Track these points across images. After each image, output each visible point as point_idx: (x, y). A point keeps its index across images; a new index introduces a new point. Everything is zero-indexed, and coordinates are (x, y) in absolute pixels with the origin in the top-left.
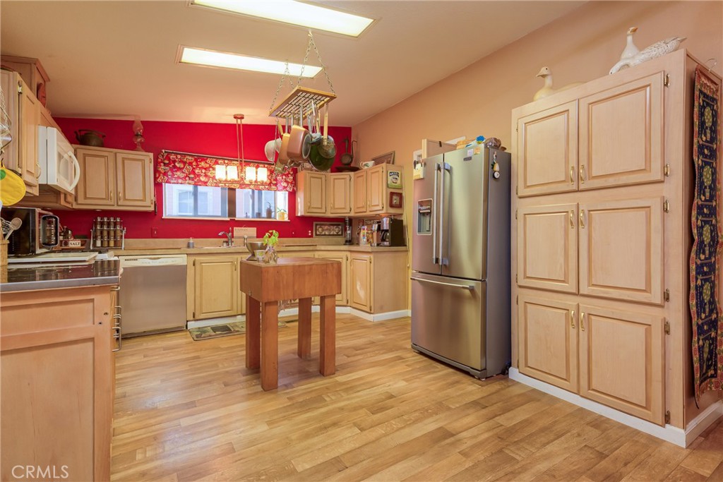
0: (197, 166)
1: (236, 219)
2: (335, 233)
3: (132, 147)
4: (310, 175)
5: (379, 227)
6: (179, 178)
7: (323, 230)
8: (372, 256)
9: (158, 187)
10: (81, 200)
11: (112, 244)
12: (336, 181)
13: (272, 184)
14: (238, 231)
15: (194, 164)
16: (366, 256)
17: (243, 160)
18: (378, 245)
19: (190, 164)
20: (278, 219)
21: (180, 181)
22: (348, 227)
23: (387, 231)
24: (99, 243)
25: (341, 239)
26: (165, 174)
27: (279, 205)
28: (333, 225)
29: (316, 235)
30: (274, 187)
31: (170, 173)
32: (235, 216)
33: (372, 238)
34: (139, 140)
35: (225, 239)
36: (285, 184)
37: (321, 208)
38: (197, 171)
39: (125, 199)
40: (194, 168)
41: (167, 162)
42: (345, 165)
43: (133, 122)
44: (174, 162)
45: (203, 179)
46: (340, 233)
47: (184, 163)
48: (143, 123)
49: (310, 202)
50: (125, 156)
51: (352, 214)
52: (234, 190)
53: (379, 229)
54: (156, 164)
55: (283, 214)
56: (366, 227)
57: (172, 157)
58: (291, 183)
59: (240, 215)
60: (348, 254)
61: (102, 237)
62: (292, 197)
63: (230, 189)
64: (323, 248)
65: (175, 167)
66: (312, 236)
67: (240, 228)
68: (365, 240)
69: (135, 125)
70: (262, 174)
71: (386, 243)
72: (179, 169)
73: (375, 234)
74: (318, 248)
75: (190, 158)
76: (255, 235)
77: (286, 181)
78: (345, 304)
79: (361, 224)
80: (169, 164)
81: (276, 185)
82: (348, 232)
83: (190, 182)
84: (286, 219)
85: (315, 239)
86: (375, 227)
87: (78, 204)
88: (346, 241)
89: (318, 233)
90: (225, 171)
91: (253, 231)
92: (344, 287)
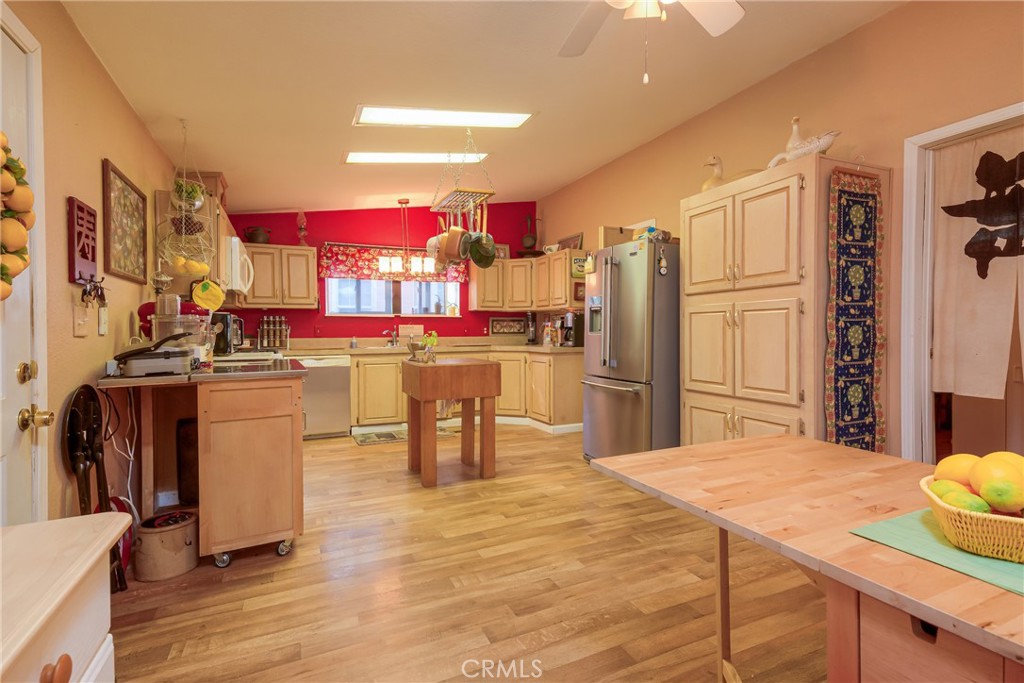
0: (360, 257)
1: (402, 316)
2: (516, 331)
3: (295, 242)
5: (563, 323)
6: (341, 271)
7: (502, 327)
8: (551, 358)
9: (321, 281)
10: (250, 300)
11: (278, 344)
12: (515, 269)
13: (440, 275)
14: (403, 329)
15: (357, 255)
16: (545, 359)
17: (409, 248)
18: (561, 345)
19: (353, 256)
20: (448, 314)
21: (343, 275)
22: (530, 323)
23: (570, 328)
24: (265, 344)
25: (524, 338)
26: (328, 268)
27: (448, 298)
28: (513, 321)
29: (493, 333)
30: (443, 278)
31: (332, 267)
32: (400, 312)
33: (557, 336)
34: (303, 234)
35: (389, 339)
36: (456, 274)
37: (497, 302)
38: (360, 263)
39: (290, 297)
40: (357, 261)
41: (329, 255)
42: (528, 248)
43: (297, 214)
44: (337, 254)
45: (366, 272)
46: (522, 331)
47: (347, 255)
48: (306, 214)
49: (484, 295)
50: (290, 252)
51: (534, 308)
52: (399, 282)
53: (562, 326)
54: (319, 258)
55: (454, 309)
56: (550, 324)
57: (335, 249)
58: (463, 273)
59: (406, 312)
60: (527, 355)
61: (268, 337)
62: (464, 289)
63: (395, 282)
64: (498, 348)
65: (337, 259)
66: (487, 335)
67: (405, 326)
68: (548, 339)
69: (298, 218)
70: (430, 265)
71: (570, 343)
72: (342, 262)
73: (559, 331)
74: (492, 348)
75: (353, 249)
76: (423, 334)
77: (457, 271)
78: (524, 414)
79: (547, 319)
80: (332, 257)
81: (445, 275)
82: (532, 329)
83: (353, 275)
84: (457, 314)
85: (492, 337)
86: (558, 324)
87: (247, 303)
88: (529, 340)
89: (495, 331)
90: (389, 263)
91: (420, 328)
92: (523, 393)
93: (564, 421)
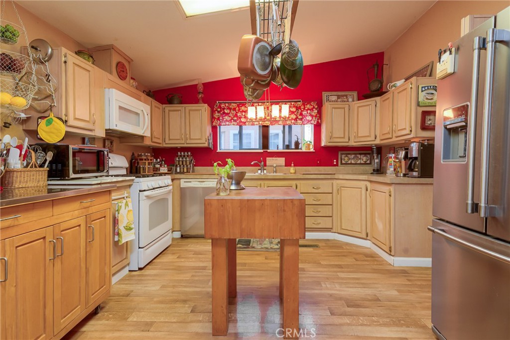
0: (239, 110)
1: (268, 151)
2: (362, 162)
3: (196, 102)
4: (333, 106)
5: (406, 154)
6: (227, 121)
7: (349, 159)
8: (392, 188)
9: (214, 129)
10: (167, 141)
11: (185, 171)
12: (360, 109)
13: (298, 117)
14: (269, 161)
15: (237, 109)
16: (385, 188)
17: (269, 101)
18: (405, 175)
19: (234, 109)
20: (304, 150)
21: (227, 123)
22: (375, 155)
23: (416, 158)
24: (178, 170)
25: (369, 169)
26: (218, 119)
27: (305, 134)
28: (360, 154)
29: (342, 164)
30: (299, 121)
31: (221, 118)
32: (268, 149)
33: (400, 167)
34: (200, 96)
35: (259, 168)
36: (309, 118)
37: (344, 138)
38: (239, 114)
39: (190, 139)
40: (237, 112)
41: (219, 110)
42: (374, 91)
43: (196, 85)
44: (224, 109)
45: (243, 120)
46: (368, 162)
47: (230, 109)
48: (203, 84)
49: (332, 133)
50: (190, 108)
51: (378, 142)
52: (267, 127)
53: (406, 157)
54: (213, 112)
55: (309, 145)
56: (393, 155)
57: (222, 106)
58: (316, 116)
59: (272, 149)
60: (368, 184)
61: (180, 166)
62: (317, 129)
63: (264, 126)
64: (341, 177)
65: (224, 113)
66: (337, 165)
67: (271, 158)
68: (392, 169)
69: (198, 86)
70: (286, 109)
71: (415, 174)
72: (227, 114)
73: (403, 162)
74: (336, 176)
75: (234, 105)
76: (284, 164)
77: (311, 115)
78: (365, 237)
79: (392, 151)
80: (221, 111)
81: (301, 119)
82: (376, 161)
83: (235, 123)
84: (312, 150)
85: (340, 168)
86: (402, 154)
87: (166, 144)
88: (374, 170)
89: (343, 162)
90: (255, 112)
91: (282, 161)
92: (364, 219)
93: (406, 253)
